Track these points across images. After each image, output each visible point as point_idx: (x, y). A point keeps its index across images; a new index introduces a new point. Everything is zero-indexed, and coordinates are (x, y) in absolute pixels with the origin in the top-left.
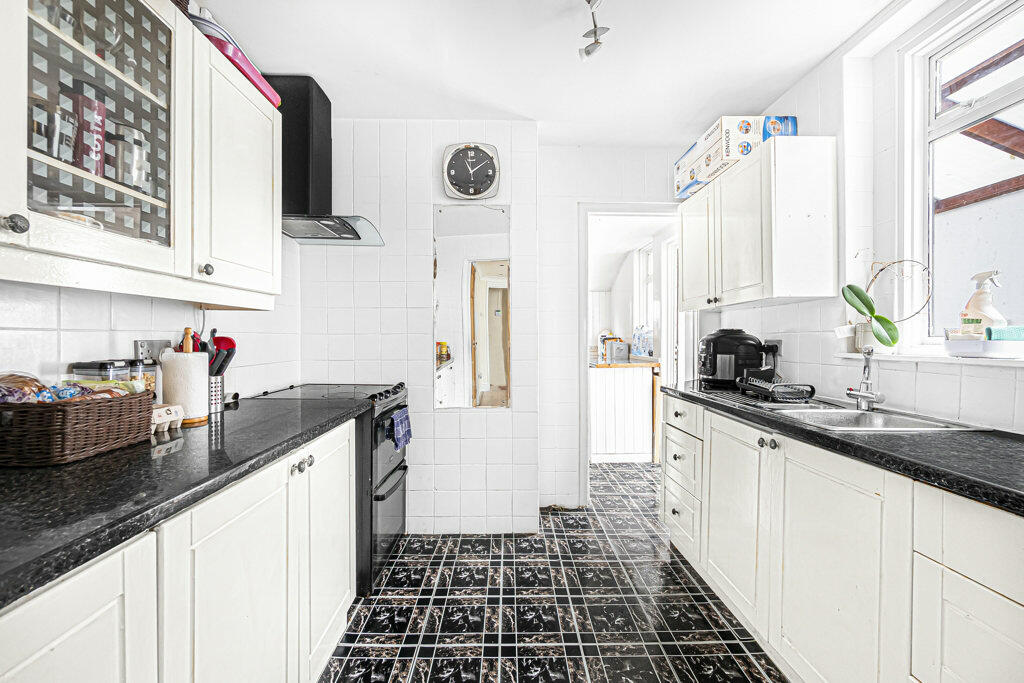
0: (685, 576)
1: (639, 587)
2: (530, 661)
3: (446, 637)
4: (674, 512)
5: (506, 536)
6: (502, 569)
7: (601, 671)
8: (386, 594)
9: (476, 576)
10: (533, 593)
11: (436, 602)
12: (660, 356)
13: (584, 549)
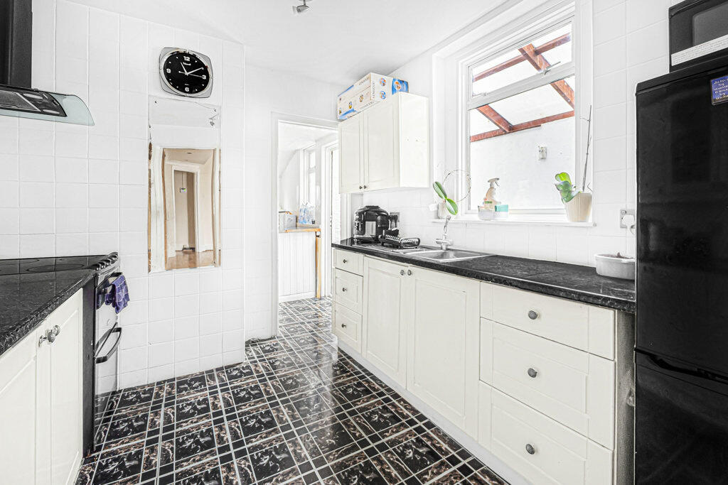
0: (351, 366)
1: (324, 381)
2: (260, 454)
3: (182, 462)
4: (343, 326)
5: (217, 370)
6: (220, 395)
7: (312, 442)
8: (110, 447)
9: (198, 407)
10: (250, 405)
11: (164, 438)
12: (320, 224)
13: (281, 365)
